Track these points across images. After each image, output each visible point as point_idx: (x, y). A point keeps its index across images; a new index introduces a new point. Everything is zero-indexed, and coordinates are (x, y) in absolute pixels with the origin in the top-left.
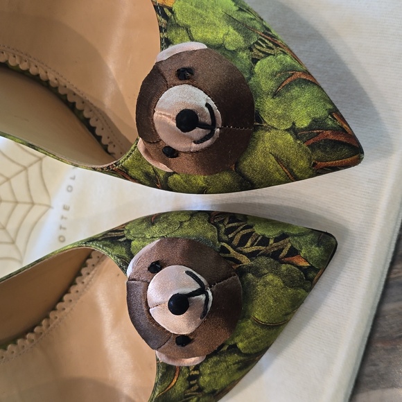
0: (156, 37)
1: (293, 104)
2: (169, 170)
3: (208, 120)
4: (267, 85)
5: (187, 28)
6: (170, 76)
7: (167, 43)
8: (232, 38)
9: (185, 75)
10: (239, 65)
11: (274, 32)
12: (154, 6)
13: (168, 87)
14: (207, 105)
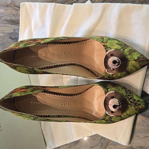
0: (105, 50)
1: (133, 56)
2: (113, 74)
3: (118, 61)
4: (127, 53)
5: (110, 48)
6: (109, 56)
7: (107, 51)
8: (119, 47)
9: (112, 55)
10: (121, 51)
11: (126, 44)
12: (103, 45)
13: (109, 58)
14: (117, 59)
